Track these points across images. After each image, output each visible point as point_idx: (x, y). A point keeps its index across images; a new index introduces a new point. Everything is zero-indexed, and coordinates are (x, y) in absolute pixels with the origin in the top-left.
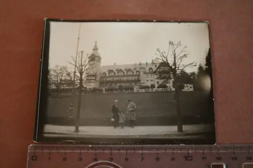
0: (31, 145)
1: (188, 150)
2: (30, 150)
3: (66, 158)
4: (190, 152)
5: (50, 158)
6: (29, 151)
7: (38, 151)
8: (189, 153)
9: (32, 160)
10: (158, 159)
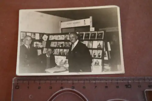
0: (15, 78)
1: (128, 80)
2: (15, 81)
3: (40, 87)
4: (130, 82)
5: (28, 87)
6: (13, 82)
7: (19, 82)
8: (128, 83)
9: (16, 88)
10: (106, 87)
